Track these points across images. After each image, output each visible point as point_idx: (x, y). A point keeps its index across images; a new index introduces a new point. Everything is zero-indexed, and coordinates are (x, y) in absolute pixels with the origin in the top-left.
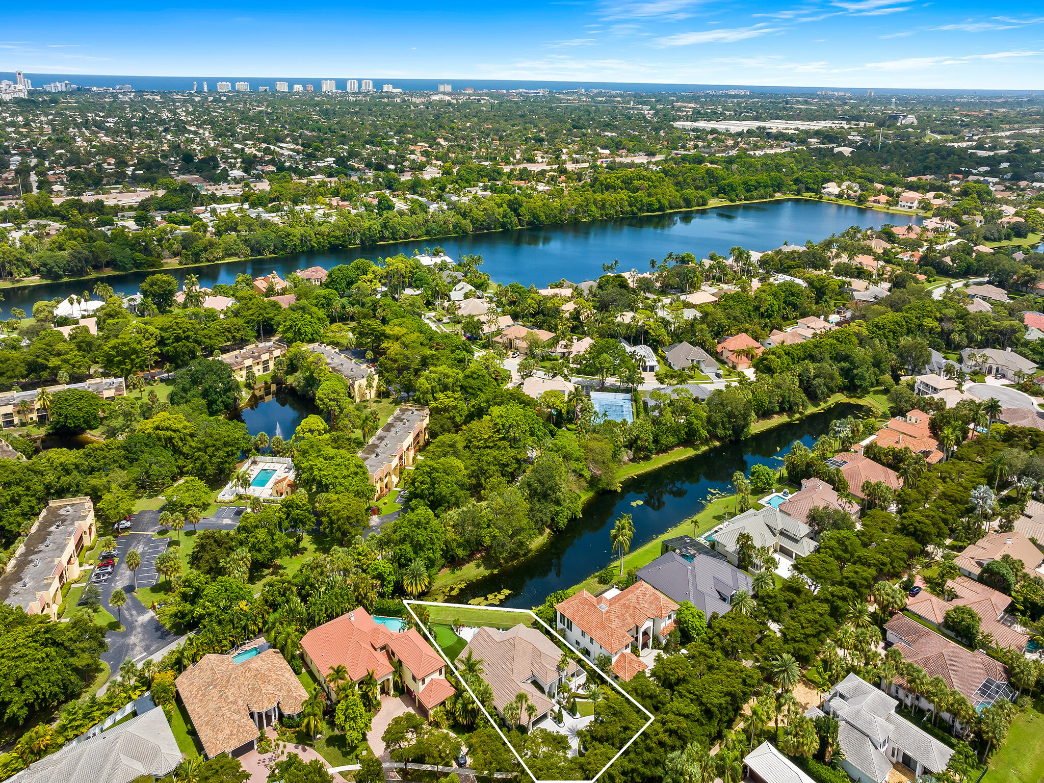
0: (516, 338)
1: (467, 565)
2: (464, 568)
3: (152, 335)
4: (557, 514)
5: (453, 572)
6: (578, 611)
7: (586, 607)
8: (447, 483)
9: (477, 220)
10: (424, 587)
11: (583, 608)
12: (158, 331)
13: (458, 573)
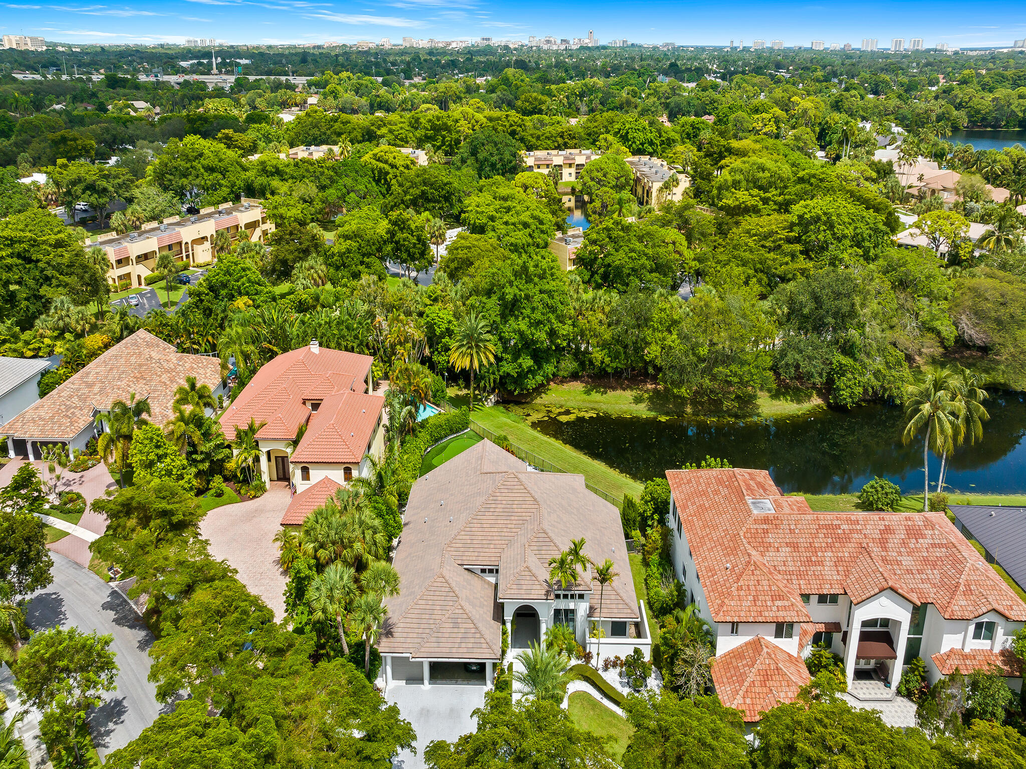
0: (945, 189)
1: (619, 392)
2: (611, 394)
3: (477, 122)
4: (842, 371)
5: (588, 393)
6: (704, 493)
7: (724, 491)
8: (632, 250)
9: (978, 112)
10: (476, 364)
11: (716, 492)
12: (485, 120)
13: (596, 396)
